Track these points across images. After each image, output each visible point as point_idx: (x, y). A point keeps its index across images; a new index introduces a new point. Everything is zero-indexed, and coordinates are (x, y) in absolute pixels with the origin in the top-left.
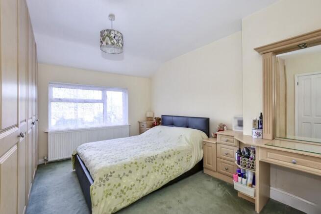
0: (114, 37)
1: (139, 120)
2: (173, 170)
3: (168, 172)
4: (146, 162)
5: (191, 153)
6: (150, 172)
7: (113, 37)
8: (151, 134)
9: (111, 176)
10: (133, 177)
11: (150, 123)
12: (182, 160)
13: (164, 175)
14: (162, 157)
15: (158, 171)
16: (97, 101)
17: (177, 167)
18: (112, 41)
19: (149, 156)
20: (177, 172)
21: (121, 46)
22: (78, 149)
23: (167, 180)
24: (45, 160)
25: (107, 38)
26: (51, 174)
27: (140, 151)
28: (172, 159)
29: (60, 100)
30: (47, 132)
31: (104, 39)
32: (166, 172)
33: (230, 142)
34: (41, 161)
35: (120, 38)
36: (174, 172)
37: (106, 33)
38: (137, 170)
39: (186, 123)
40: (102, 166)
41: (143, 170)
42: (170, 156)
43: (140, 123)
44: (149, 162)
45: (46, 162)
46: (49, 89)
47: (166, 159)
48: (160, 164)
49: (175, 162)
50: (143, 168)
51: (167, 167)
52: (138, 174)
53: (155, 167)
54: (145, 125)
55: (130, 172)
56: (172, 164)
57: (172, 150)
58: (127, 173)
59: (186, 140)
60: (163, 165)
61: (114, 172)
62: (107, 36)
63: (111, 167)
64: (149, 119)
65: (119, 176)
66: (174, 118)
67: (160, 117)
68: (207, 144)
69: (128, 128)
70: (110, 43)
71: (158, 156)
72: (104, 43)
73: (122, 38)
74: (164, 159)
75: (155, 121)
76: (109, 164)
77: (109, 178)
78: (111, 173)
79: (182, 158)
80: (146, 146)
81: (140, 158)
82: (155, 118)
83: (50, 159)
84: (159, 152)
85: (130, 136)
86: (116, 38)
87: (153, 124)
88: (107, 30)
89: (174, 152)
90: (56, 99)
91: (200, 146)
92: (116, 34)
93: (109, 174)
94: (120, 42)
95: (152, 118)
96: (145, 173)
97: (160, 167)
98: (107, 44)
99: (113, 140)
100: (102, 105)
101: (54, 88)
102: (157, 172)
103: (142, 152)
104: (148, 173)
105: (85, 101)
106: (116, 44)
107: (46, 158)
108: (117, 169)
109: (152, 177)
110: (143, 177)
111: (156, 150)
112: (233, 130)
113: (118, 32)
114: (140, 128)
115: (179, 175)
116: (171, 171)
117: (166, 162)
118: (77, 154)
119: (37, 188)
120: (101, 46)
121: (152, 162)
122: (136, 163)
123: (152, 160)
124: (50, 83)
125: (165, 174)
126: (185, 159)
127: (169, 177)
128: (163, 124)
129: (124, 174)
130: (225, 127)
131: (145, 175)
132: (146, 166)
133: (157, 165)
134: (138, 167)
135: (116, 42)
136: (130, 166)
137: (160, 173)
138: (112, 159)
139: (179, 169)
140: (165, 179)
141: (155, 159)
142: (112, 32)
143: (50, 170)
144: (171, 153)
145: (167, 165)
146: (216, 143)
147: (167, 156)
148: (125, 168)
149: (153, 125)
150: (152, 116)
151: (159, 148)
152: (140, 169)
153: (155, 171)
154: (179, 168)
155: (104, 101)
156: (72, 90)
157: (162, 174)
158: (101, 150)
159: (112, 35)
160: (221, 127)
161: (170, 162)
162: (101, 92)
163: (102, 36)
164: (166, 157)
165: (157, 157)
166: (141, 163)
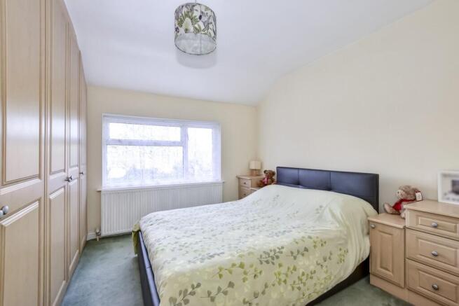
0: (200, 17)
1: (239, 174)
2: (314, 281)
3: (305, 284)
4: (261, 263)
5: (346, 243)
6: (270, 284)
7: (198, 17)
8: (261, 200)
9: (193, 294)
10: (236, 295)
11: (257, 179)
12: (330, 258)
13: (296, 290)
14: (292, 253)
15: (285, 281)
16: (174, 144)
17: (322, 275)
18: (196, 26)
19: (266, 248)
20: (321, 284)
21: (213, 35)
22: (141, 222)
23: (302, 301)
24: (98, 234)
25: (187, 20)
26: (101, 259)
27: (247, 236)
28: (311, 257)
29: (120, 142)
30: (100, 191)
31: (181, 23)
32: (301, 285)
33: (445, 228)
34: (91, 236)
35: (211, 20)
36: (315, 284)
37: (185, 10)
38: (244, 280)
39: (327, 182)
40: (177, 269)
41: (257, 279)
42: (306, 250)
43: (239, 178)
44: (267, 262)
45: (98, 238)
46: (104, 125)
47: (300, 257)
48: (289, 268)
49: (318, 264)
50: (255, 276)
51: (303, 274)
52: (246, 290)
53: (279, 274)
54: (249, 183)
55: (231, 285)
56: (312, 268)
57: (310, 237)
58: (224, 287)
59: (333, 215)
60: (295, 269)
61: (199, 285)
62: (187, 15)
63: (193, 271)
64: (254, 172)
65: (209, 293)
66: (301, 172)
67: (274, 170)
68: (380, 227)
69: (220, 188)
70: (192, 29)
71: (284, 250)
72: (182, 30)
73: (215, 20)
74: (295, 258)
75: (264, 175)
76: (189, 266)
77: (189, 297)
78: (193, 287)
79: (331, 254)
80: (256, 223)
81: (249, 254)
82: (265, 172)
83: (104, 233)
84: (284, 241)
85: (223, 202)
86: (204, 19)
87: (261, 181)
88: (187, 5)
89: (315, 242)
90: (114, 140)
91: (363, 231)
92: (203, 11)
93: (190, 290)
94: (211, 26)
95: (259, 170)
96: (259, 289)
97: (289, 273)
98: (186, 30)
99: (198, 207)
100: (180, 149)
101: (111, 124)
102: (283, 283)
103: (251, 240)
104: (266, 286)
105: (156, 144)
106: (204, 30)
107: (98, 231)
108: (206, 278)
109: (275, 296)
110: (256, 296)
111: (276, 234)
112: (440, 200)
113: (207, 8)
114: (240, 187)
115: (325, 291)
116: (310, 283)
117: (301, 263)
118: (140, 230)
119: (77, 285)
120: (176, 37)
121: (273, 263)
122: (242, 266)
123: (273, 259)
124: (104, 116)
125: (299, 288)
126: (335, 257)
127: (307, 294)
128: (279, 182)
129: (219, 289)
130: (417, 194)
131: (260, 291)
132: (261, 272)
133: (283, 270)
134: (245, 273)
135: (203, 27)
136: (231, 272)
137: (290, 288)
138: (195, 251)
139: (325, 278)
140: (299, 299)
141: (278, 257)
142: (195, 8)
143: (102, 252)
144: (309, 244)
145: (301, 271)
146: (405, 228)
147: (302, 250)
148: (221, 276)
149: (262, 184)
150: (259, 168)
151: (282, 230)
152: (250, 277)
153: (280, 284)
154: (325, 275)
155: (183, 143)
156: (136, 126)
157: (293, 289)
158: (176, 229)
159: (197, 14)
160: (407, 193)
161: (307, 263)
162: (179, 129)
163: (177, 18)
164: (298, 252)
165: (281, 253)
166: (251, 266)
